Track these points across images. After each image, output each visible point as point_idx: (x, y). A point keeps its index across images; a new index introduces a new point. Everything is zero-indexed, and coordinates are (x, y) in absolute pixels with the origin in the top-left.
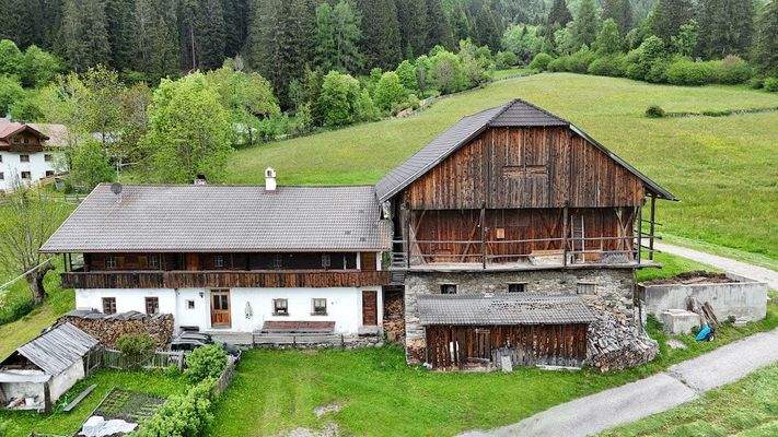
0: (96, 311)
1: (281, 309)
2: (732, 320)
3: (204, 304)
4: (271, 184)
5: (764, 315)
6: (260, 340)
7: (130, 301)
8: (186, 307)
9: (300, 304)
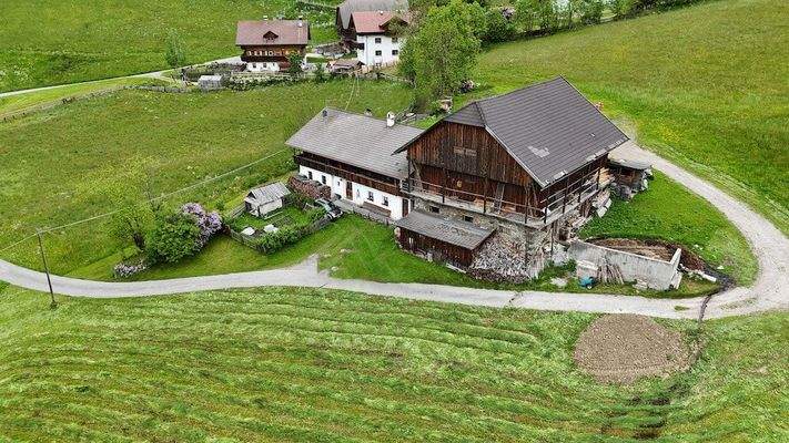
0: (305, 177)
1: (371, 198)
2: (635, 282)
3: (344, 183)
4: (390, 123)
5: (667, 287)
6: (358, 210)
7: (317, 175)
8: (337, 185)
9: (379, 197)
